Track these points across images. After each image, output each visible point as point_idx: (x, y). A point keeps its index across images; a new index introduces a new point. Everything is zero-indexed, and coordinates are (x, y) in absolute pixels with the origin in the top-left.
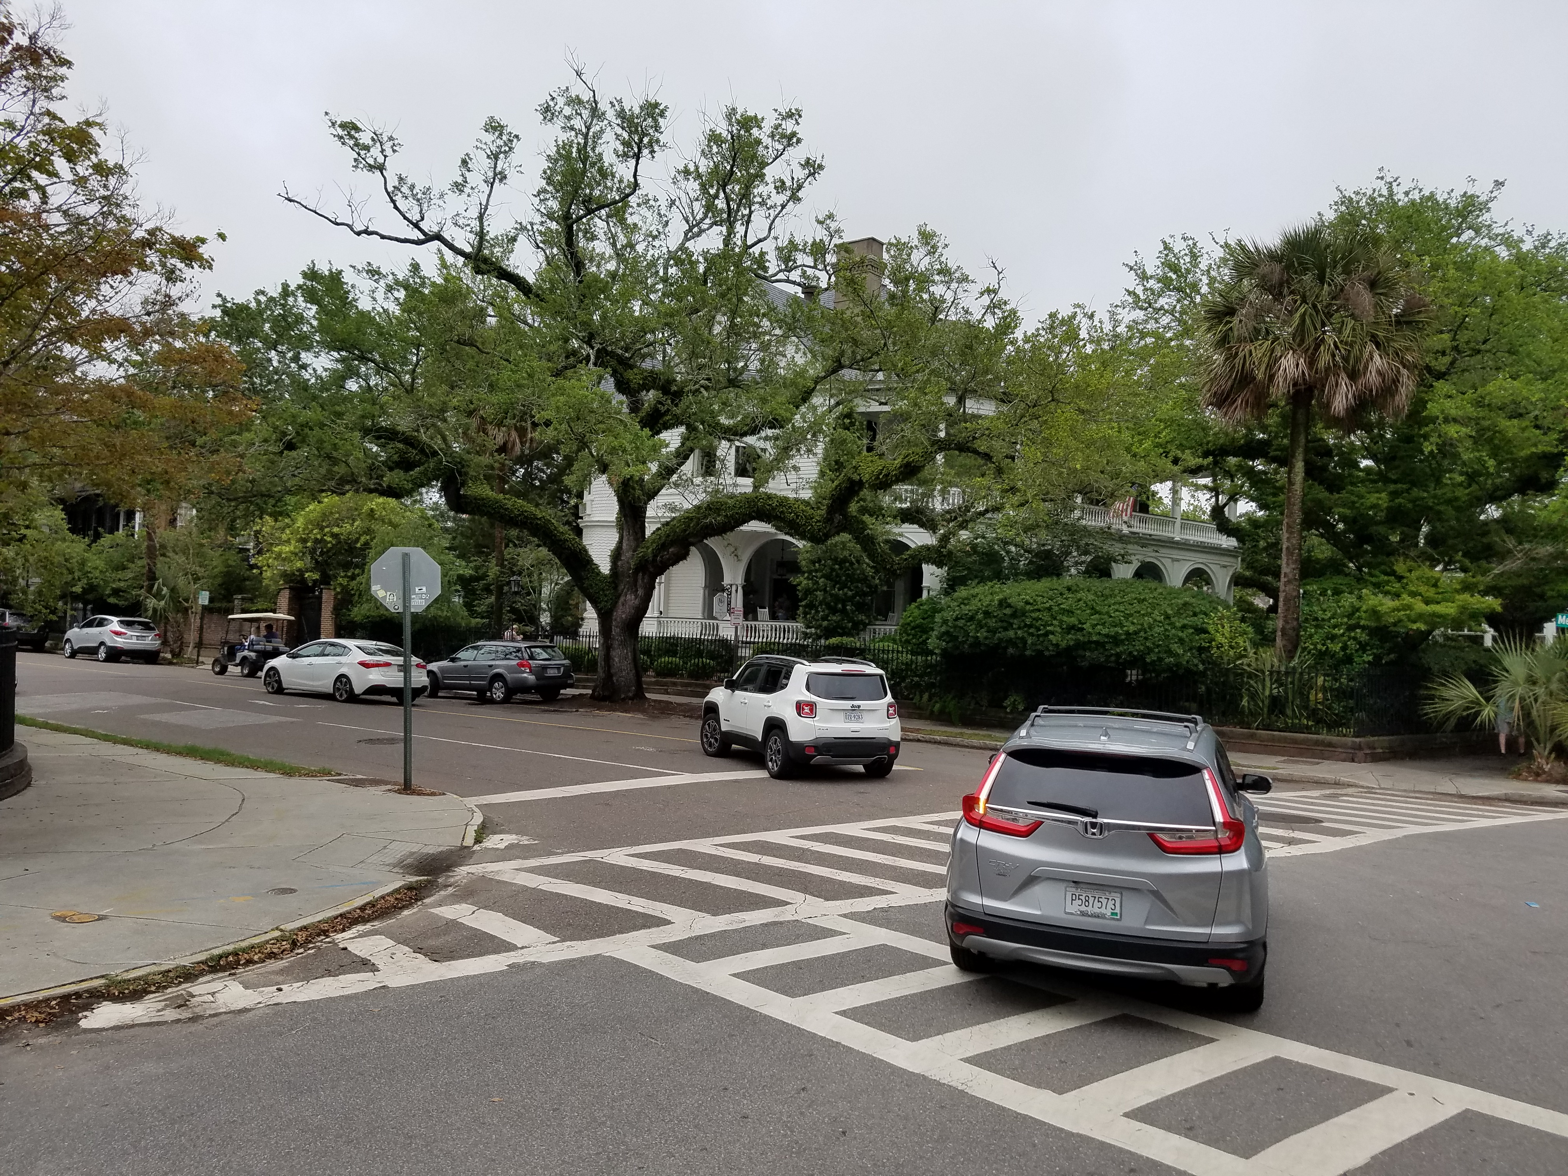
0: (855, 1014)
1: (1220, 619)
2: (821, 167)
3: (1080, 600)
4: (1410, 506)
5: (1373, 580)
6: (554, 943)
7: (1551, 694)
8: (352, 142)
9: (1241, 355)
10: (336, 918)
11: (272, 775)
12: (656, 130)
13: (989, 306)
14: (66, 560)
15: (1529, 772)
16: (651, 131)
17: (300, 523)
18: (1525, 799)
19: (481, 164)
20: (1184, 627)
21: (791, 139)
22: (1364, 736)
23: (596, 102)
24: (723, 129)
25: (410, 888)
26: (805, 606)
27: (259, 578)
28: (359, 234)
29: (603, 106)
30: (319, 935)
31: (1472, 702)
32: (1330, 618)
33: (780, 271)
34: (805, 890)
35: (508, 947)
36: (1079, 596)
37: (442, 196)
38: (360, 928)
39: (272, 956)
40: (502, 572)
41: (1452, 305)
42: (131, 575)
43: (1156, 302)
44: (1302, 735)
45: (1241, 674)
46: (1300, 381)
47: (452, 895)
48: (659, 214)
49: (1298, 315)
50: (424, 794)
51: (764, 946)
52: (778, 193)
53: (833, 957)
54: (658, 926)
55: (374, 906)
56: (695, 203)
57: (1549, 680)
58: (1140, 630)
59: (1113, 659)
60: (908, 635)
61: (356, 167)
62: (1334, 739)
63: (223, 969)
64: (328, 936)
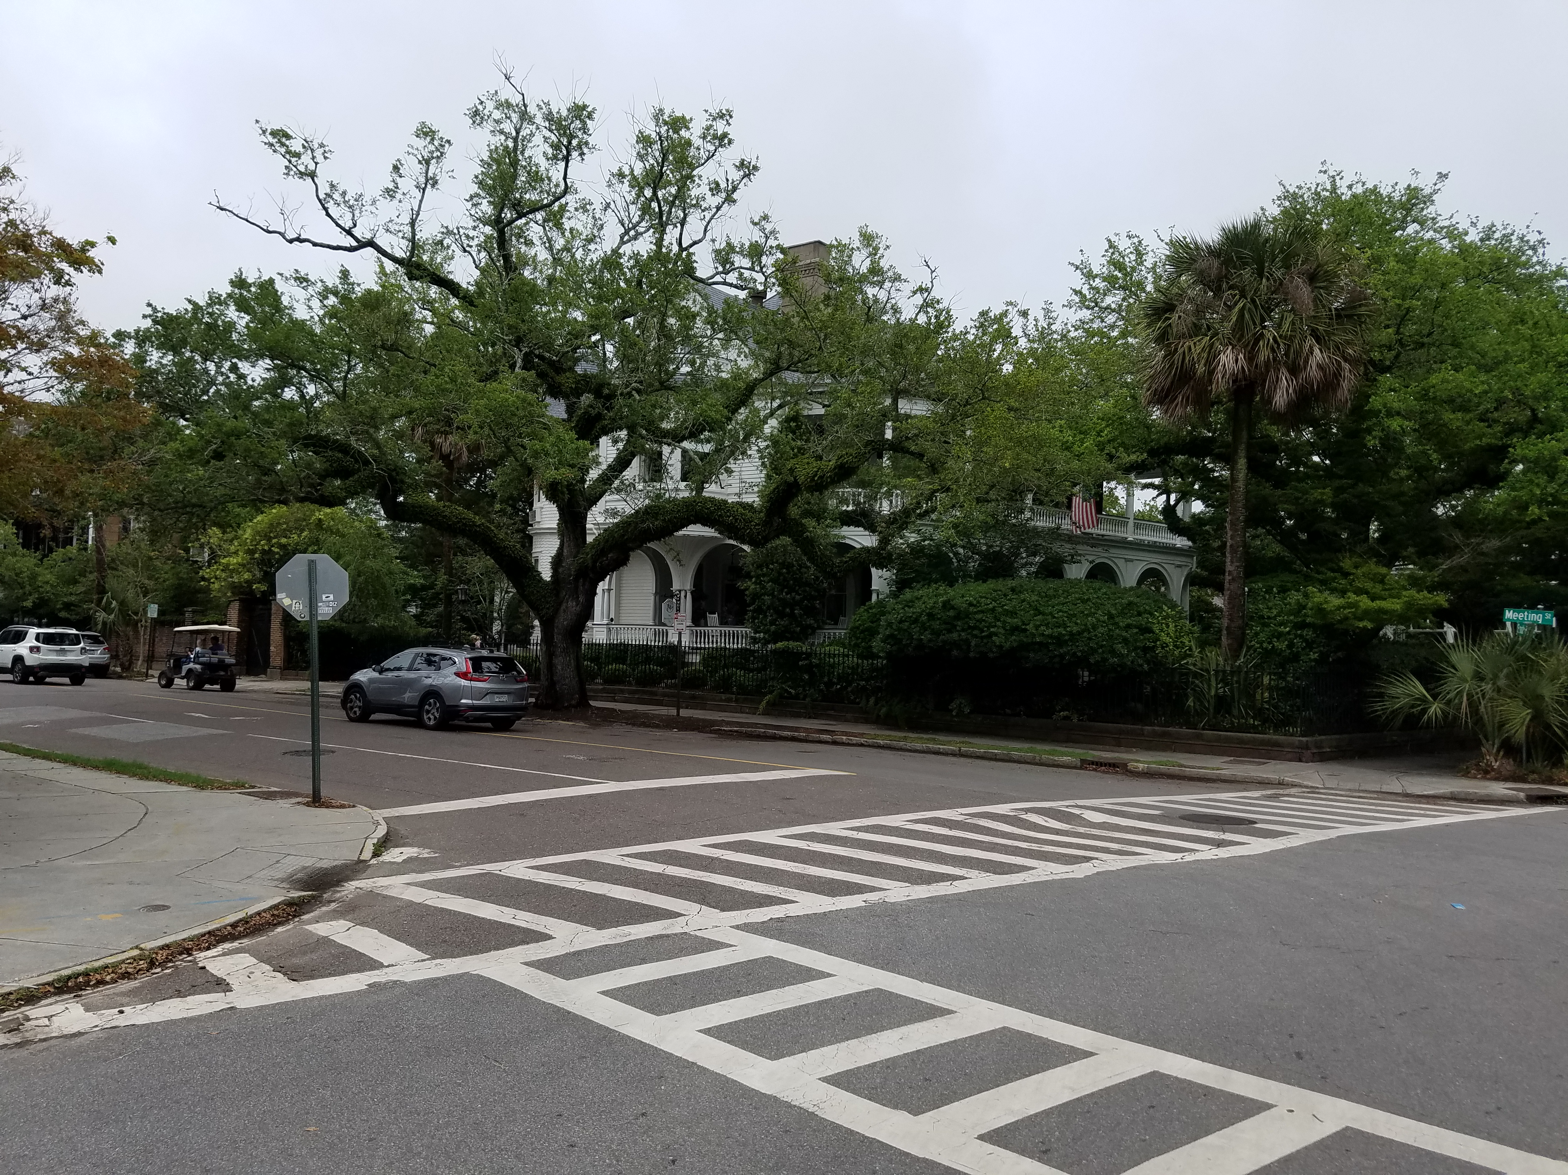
0: (719, 1032)
1: (1165, 618)
2: (756, 168)
3: (1023, 601)
4: (1355, 501)
5: (1320, 577)
6: (423, 960)
7: (1499, 690)
8: (283, 150)
9: (1180, 351)
10: (203, 935)
11: (184, 788)
12: (585, 132)
13: (922, 305)
14: (17, 575)
15: (1478, 770)
16: (580, 134)
17: (248, 534)
18: (1471, 797)
19: (413, 169)
20: (1128, 627)
21: (722, 140)
22: (1312, 735)
23: (525, 106)
24: (651, 130)
25: (290, 903)
26: (754, 611)
27: (207, 590)
28: (291, 241)
29: (532, 109)
30: (181, 954)
31: (1417, 699)
32: (1276, 616)
33: (717, 273)
34: (703, 901)
35: (375, 965)
36: (1022, 596)
37: (374, 202)
38: (227, 946)
39: (126, 976)
40: (450, 581)
41: (1394, 297)
42: (83, 589)
43: (1102, 302)
44: (1249, 735)
45: (1187, 674)
46: (1240, 376)
47: (334, 911)
48: (594, 217)
49: (1236, 309)
50: (333, 807)
51: (643, 961)
52: (713, 195)
53: (712, 971)
54: (537, 941)
55: (247, 922)
56: (631, 206)
57: (1496, 677)
58: (1083, 631)
59: (1057, 660)
60: (857, 638)
61: (288, 174)
62: (1281, 738)
63: (70, 990)
64: (190, 955)
